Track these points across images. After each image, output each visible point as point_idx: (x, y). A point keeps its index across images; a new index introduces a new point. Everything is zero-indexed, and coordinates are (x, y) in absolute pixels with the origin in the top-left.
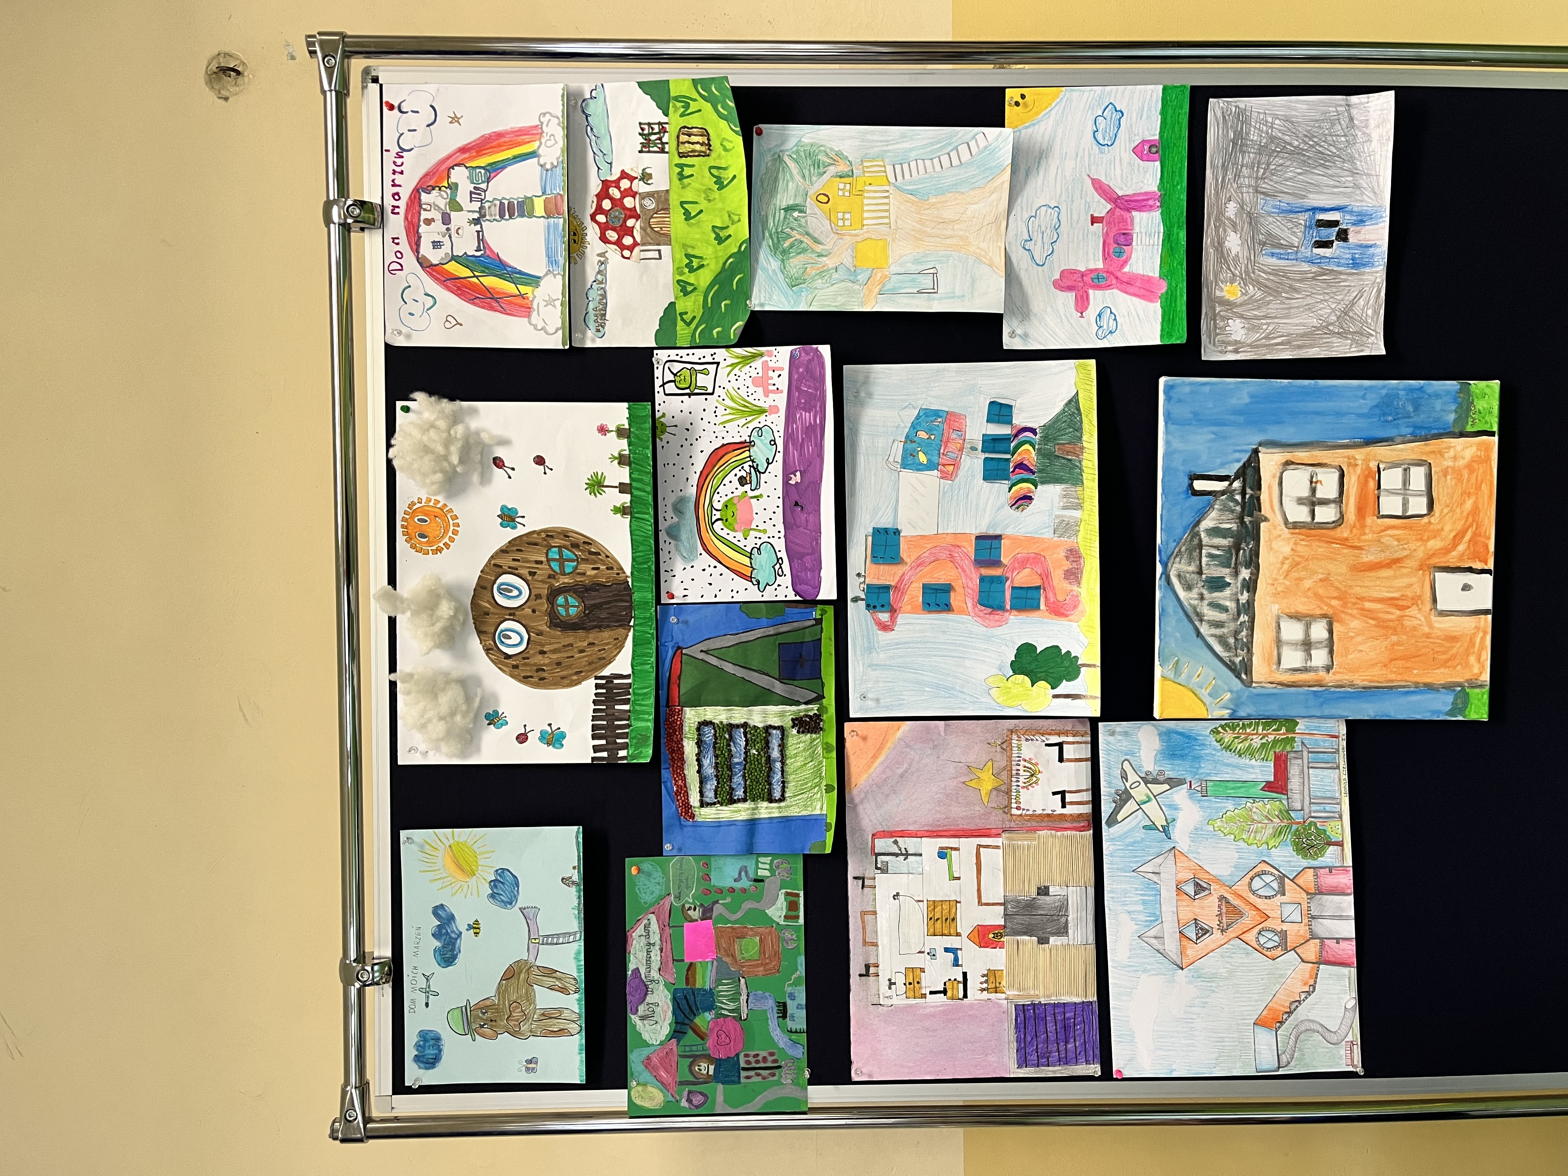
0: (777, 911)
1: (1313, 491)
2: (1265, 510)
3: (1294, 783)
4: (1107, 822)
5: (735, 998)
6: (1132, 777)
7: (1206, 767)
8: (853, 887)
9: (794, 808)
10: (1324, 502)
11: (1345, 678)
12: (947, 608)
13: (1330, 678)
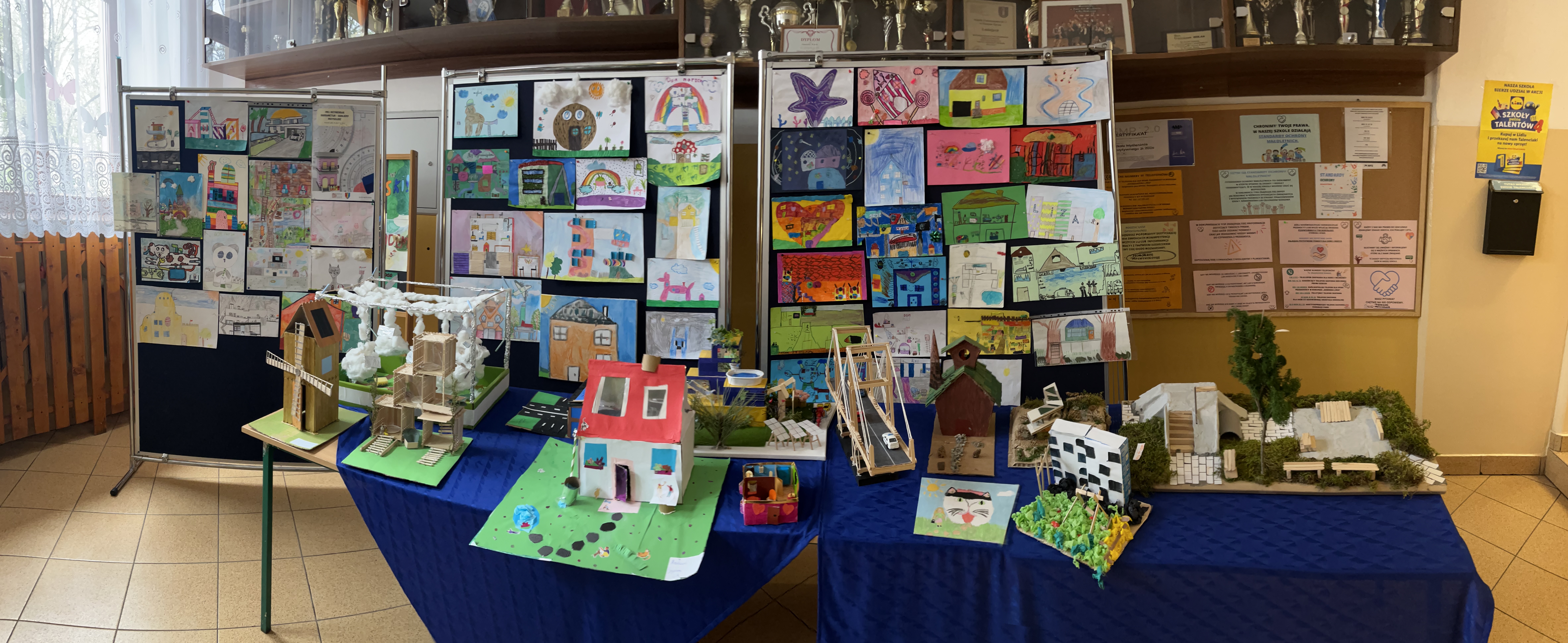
0: (494, 191)
1: (604, 338)
2: (599, 326)
3: (524, 328)
4: (515, 280)
5: (473, 179)
6: (527, 288)
7: (528, 307)
8: (500, 212)
9: (521, 196)
10: (601, 340)
11: (552, 343)
12: (574, 240)
13: (552, 339)
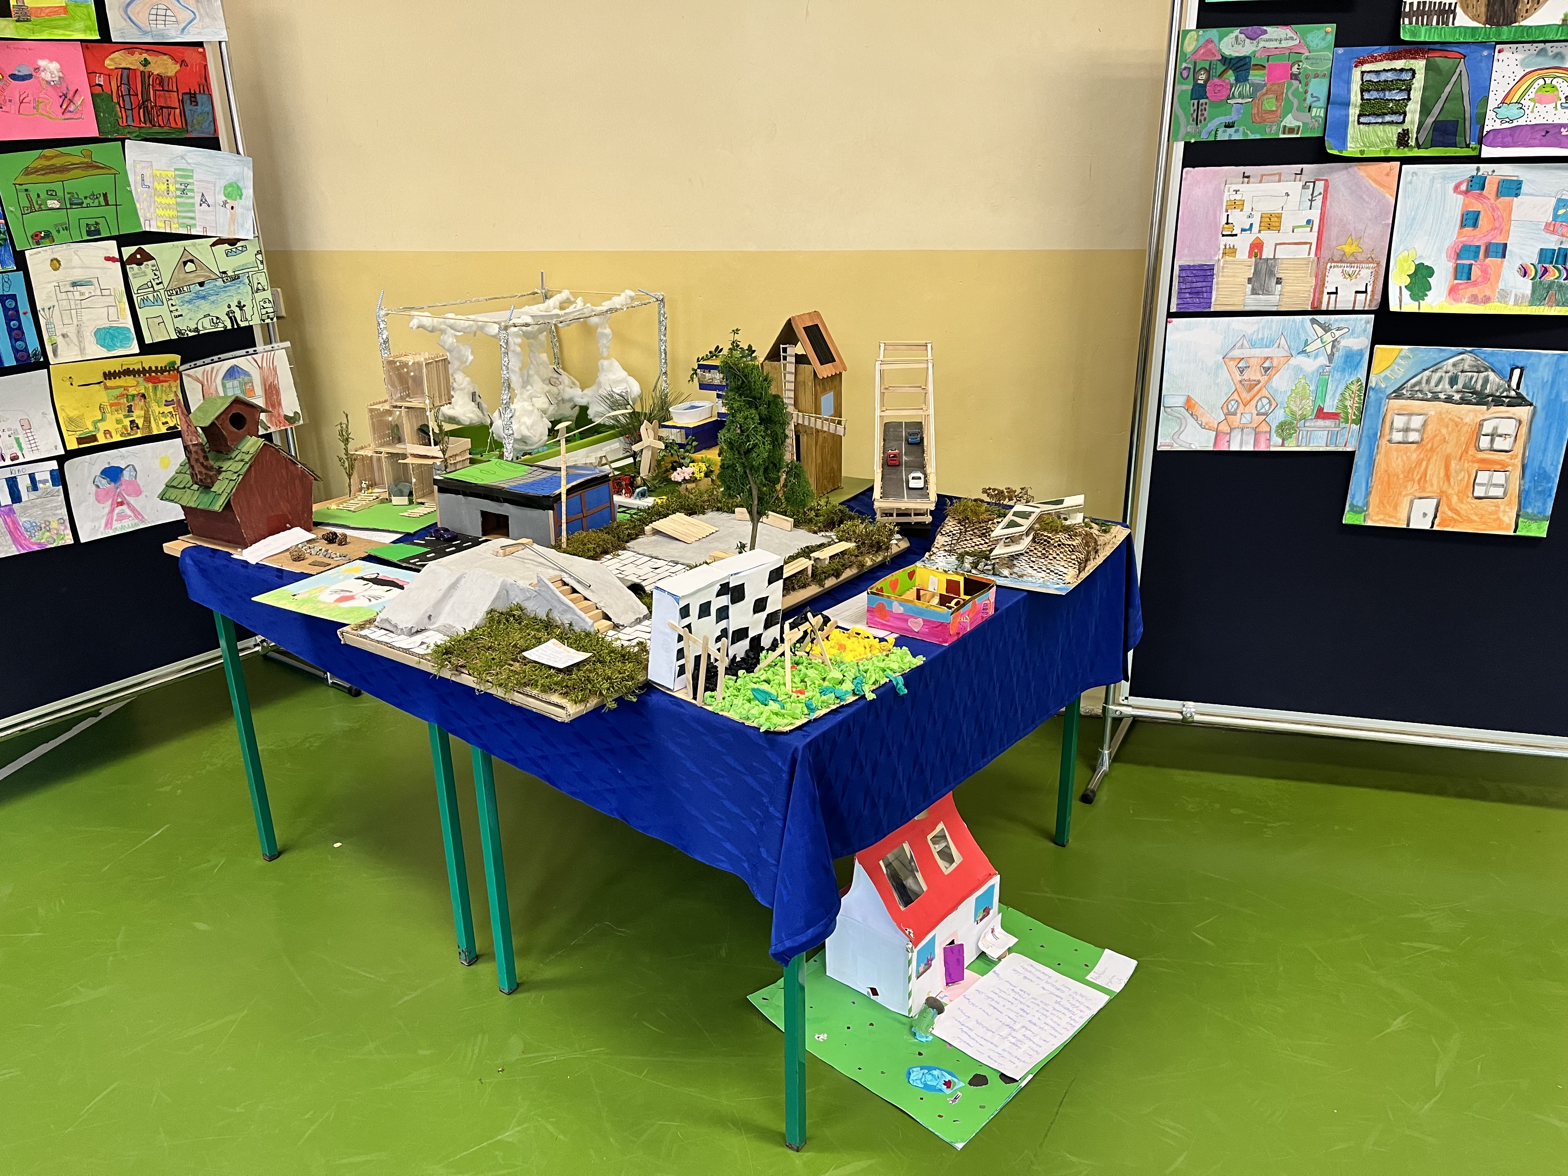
0: (1290, 121)
1: (1500, 436)
2: (1494, 409)
3: (1321, 423)
4: (1314, 319)
5: (1241, 96)
6: (1338, 334)
7: (1337, 375)
8: (1297, 167)
9: (1353, 130)
10: (1492, 441)
11: (1383, 450)
12: (1463, 226)
13: (1384, 442)
